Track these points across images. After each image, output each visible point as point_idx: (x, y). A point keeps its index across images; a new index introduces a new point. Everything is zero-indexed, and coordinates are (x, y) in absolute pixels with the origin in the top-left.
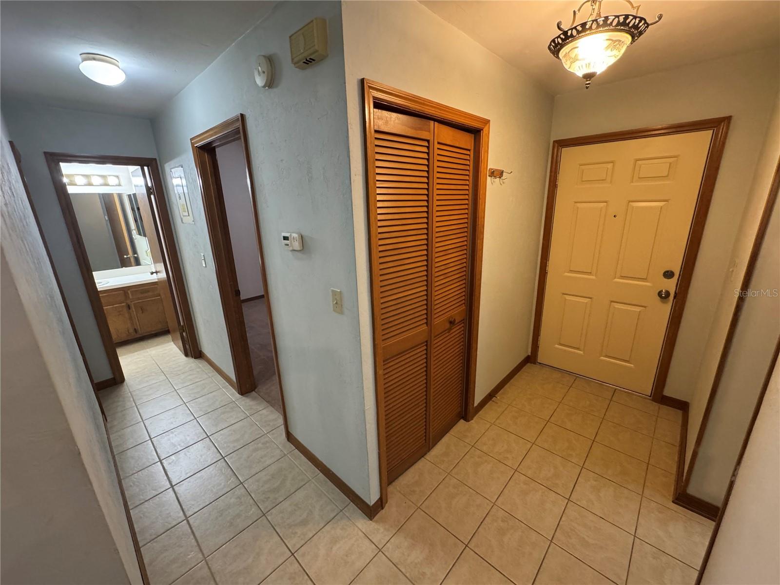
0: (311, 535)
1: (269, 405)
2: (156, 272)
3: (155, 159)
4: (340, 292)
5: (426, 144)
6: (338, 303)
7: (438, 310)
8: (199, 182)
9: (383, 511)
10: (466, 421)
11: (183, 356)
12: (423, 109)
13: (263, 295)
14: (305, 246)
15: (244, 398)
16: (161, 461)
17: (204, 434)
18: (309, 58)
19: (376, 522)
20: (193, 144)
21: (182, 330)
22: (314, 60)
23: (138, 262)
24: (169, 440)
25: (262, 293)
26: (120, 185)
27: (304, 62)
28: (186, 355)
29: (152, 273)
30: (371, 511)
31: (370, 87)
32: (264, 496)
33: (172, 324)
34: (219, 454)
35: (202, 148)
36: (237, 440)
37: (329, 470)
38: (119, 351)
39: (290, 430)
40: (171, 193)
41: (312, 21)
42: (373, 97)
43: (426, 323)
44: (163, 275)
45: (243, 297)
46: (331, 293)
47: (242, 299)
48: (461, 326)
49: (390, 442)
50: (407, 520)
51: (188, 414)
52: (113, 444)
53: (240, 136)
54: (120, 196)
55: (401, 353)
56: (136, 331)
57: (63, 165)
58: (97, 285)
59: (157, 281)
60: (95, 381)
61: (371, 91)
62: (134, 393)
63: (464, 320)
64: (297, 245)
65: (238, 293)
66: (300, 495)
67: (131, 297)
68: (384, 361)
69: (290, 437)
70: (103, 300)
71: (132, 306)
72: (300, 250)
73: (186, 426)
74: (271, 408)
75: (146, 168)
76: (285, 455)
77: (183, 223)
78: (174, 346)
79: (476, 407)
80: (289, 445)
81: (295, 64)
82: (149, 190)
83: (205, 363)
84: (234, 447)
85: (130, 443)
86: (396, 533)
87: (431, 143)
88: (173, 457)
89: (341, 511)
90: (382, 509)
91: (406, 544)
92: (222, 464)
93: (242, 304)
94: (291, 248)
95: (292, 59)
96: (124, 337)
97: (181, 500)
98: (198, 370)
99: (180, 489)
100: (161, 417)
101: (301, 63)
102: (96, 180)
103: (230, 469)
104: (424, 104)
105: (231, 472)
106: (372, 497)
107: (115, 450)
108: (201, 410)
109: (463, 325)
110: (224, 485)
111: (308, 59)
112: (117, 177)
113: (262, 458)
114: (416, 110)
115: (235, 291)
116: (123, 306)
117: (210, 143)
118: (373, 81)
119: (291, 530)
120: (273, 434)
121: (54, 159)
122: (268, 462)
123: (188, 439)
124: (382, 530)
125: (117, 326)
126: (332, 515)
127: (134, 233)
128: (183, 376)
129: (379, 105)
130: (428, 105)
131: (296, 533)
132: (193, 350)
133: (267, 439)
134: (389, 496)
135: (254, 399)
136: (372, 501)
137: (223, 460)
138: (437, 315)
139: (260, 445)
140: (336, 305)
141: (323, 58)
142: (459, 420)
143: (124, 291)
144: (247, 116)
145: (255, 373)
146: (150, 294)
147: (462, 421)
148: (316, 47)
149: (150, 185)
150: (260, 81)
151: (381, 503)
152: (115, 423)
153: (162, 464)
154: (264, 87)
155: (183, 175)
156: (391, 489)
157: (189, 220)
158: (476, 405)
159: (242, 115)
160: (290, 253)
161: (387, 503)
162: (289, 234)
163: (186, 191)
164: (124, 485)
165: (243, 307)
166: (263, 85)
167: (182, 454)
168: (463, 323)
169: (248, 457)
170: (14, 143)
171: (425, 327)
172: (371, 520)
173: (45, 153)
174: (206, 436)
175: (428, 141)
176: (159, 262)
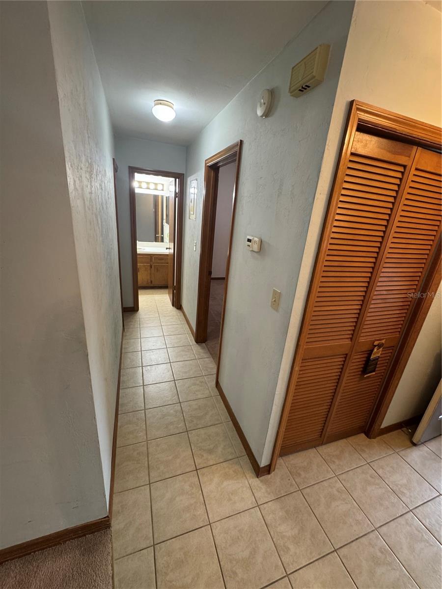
0: (211, 464)
1: (211, 356)
2: (169, 248)
3: (183, 174)
4: (280, 293)
5: (402, 169)
6: (277, 301)
7: (367, 330)
8: (204, 192)
9: (269, 476)
10: (368, 437)
11: (172, 306)
12: (411, 132)
13: (224, 278)
14: (262, 249)
15: (197, 345)
16: (142, 367)
17: (168, 360)
18: (305, 85)
19: (262, 481)
20: (206, 164)
21: (174, 288)
22: (309, 87)
23: (162, 241)
24: (150, 355)
25: (224, 276)
26: (163, 190)
27: (300, 90)
28: (173, 305)
29: (167, 249)
30: (260, 471)
31: (358, 109)
32: (191, 418)
33: (170, 284)
34: (173, 377)
35: (211, 167)
36: (186, 372)
37: (238, 423)
38: (140, 292)
39: (219, 380)
40: (188, 197)
41: (317, 48)
42: (359, 119)
43: (351, 339)
44: (172, 251)
45: (213, 276)
46: (272, 291)
47: (212, 277)
48: (389, 351)
49: (290, 425)
50: (286, 495)
51: (163, 343)
52: (123, 346)
53: (236, 159)
54: (162, 197)
55: (321, 357)
56: (151, 282)
57: (136, 175)
58: (137, 250)
59: (168, 254)
60: (124, 306)
61: (358, 112)
62: (141, 320)
63: (393, 347)
64: (256, 247)
65: (210, 273)
66: (213, 430)
67: (153, 261)
68: (303, 360)
69: (218, 384)
70: (138, 260)
71: (153, 267)
72: (258, 252)
73: (161, 350)
74: (212, 359)
75: (177, 180)
76: (211, 396)
77: (190, 219)
78: (168, 297)
79: (382, 429)
80: (216, 390)
81: (291, 93)
82: (176, 194)
83: (182, 314)
84: (183, 376)
85: (130, 349)
86: (274, 500)
87: (407, 168)
88: (149, 367)
89: (238, 457)
90: (269, 474)
91: (281, 514)
92: (172, 383)
93: (212, 281)
94: (251, 249)
95: (290, 89)
96: (145, 284)
97: (145, 396)
98: (177, 317)
99: (147, 389)
100: (150, 339)
101: (297, 90)
102: (152, 186)
103: (176, 390)
104: (414, 127)
105: (176, 392)
106: (264, 462)
107: (123, 350)
108: (171, 344)
109: (391, 351)
110: (170, 399)
111: (304, 87)
112: (163, 185)
113: (196, 391)
114: (404, 133)
115: (209, 272)
116: (148, 266)
117: (217, 163)
118: (363, 103)
119: (200, 452)
120: (208, 378)
121: (133, 170)
122: (200, 396)
123: (160, 359)
124: (263, 490)
125: (142, 277)
126: (230, 457)
127: (164, 221)
128: (167, 318)
129: (363, 128)
130: (418, 128)
131: (203, 456)
132: (177, 303)
133: (203, 380)
134: (277, 466)
135: (203, 348)
136: (262, 464)
137: (174, 382)
138: (365, 334)
139: (198, 382)
140: (274, 303)
141: (318, 83)
142: (361, 433)
143: (151, 257)
144: (245, 142)
145: (209, 330)
146: (163, 261)
147: (363, 436)
148: (314, 74)
149: (177, 191)
150: (260, 112)
151: (268, 469)
152: (127, 334)
153: (142, 368)
154: (262, 116)
155: (196, 187)
156: (280, 461)
157: (193, 217)
158: (383, 426)
159: (241, 142)
160: (250, 252)
161: (274, 471)
162: (253, 237)
163: (195, 198)
164: (122, 373)
165: (211, 283)
166: (261, 115)
167: (154, 367)
168: (392, 349)
169: (189, 387)
170: (115, 160)
171: (348, 342)
172: (258, 478)
173: (129, 167)
174: (169, 362)
175: (405, 167)
176: (172, 242)
